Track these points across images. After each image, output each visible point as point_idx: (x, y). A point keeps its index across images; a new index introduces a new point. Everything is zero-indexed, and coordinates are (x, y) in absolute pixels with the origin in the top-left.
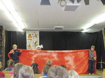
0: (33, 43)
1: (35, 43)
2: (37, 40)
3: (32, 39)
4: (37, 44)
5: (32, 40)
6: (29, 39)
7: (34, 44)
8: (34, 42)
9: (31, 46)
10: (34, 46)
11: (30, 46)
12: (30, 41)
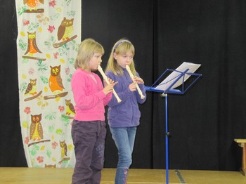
0: (51, 29)
1: (62, 31)
2: (73, 13)
3: (45, 6)
4: (69, 33)
5: (46, 14)
6: (28, 8)
7: (56, 31)
8: (57, 24)
9: (40, 45)
10: (56, 46)
11: (35, 47)
12: (32, 17)
